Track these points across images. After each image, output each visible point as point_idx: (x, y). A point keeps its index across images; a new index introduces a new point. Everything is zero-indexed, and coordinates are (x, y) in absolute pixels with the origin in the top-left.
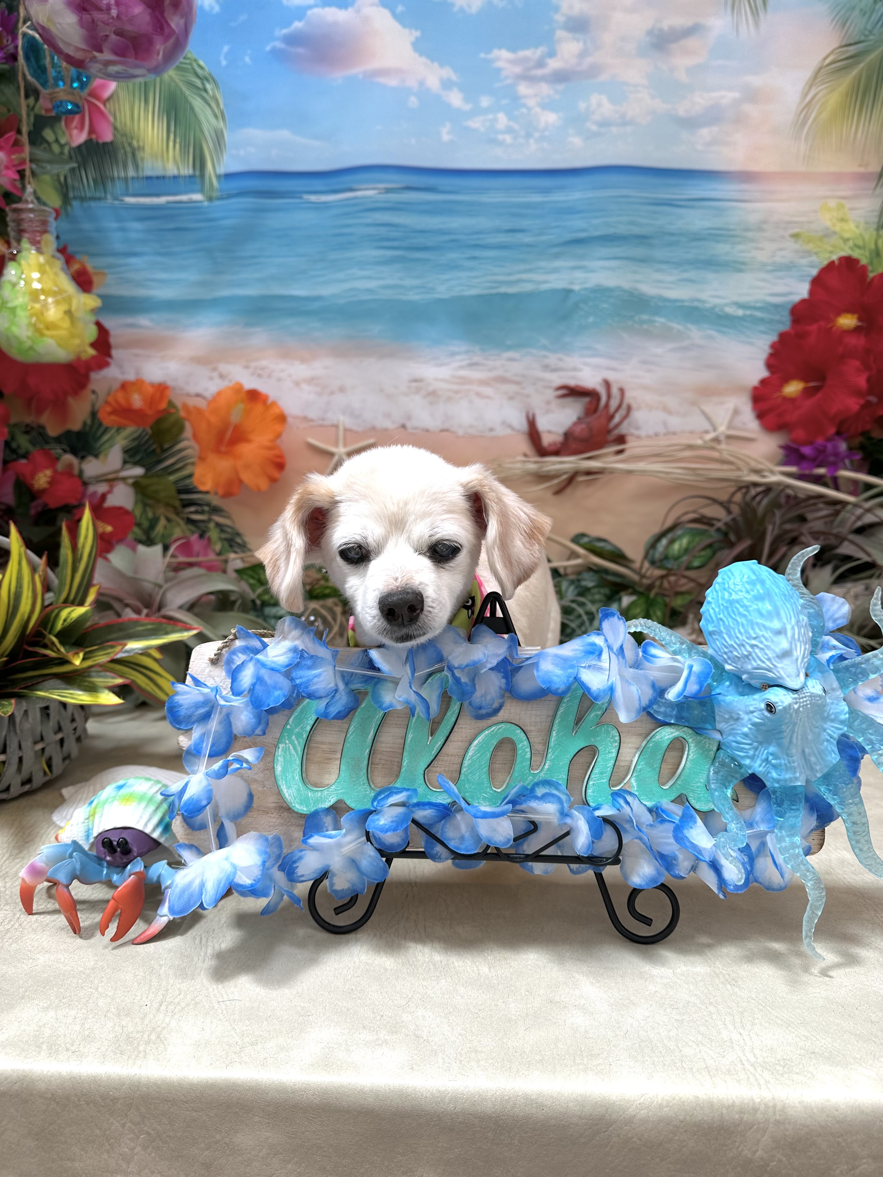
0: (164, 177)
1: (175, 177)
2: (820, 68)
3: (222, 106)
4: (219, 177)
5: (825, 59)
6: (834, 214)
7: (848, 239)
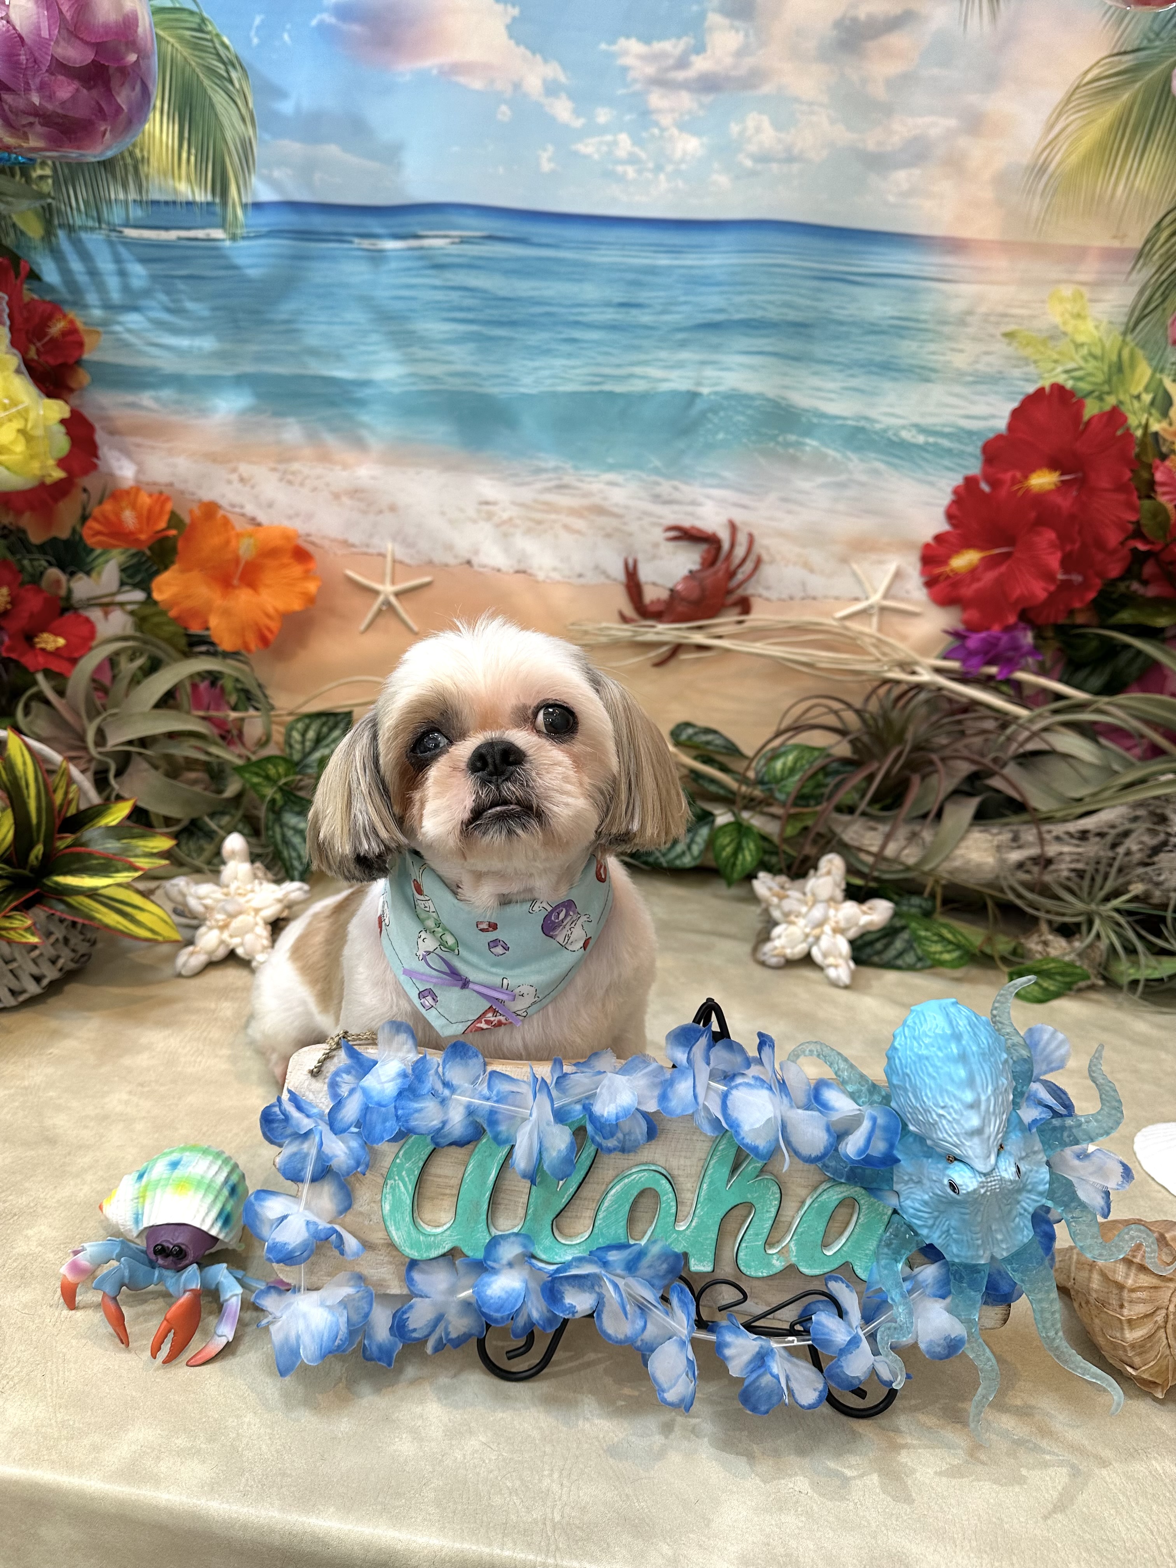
0: (174, 203)
1: (189, 203)
2: (1077, 87)
3: (251, 105)
4: (244, 206)
5: (1086, 73)
6: (1069, 306)
7: (1082, 345)
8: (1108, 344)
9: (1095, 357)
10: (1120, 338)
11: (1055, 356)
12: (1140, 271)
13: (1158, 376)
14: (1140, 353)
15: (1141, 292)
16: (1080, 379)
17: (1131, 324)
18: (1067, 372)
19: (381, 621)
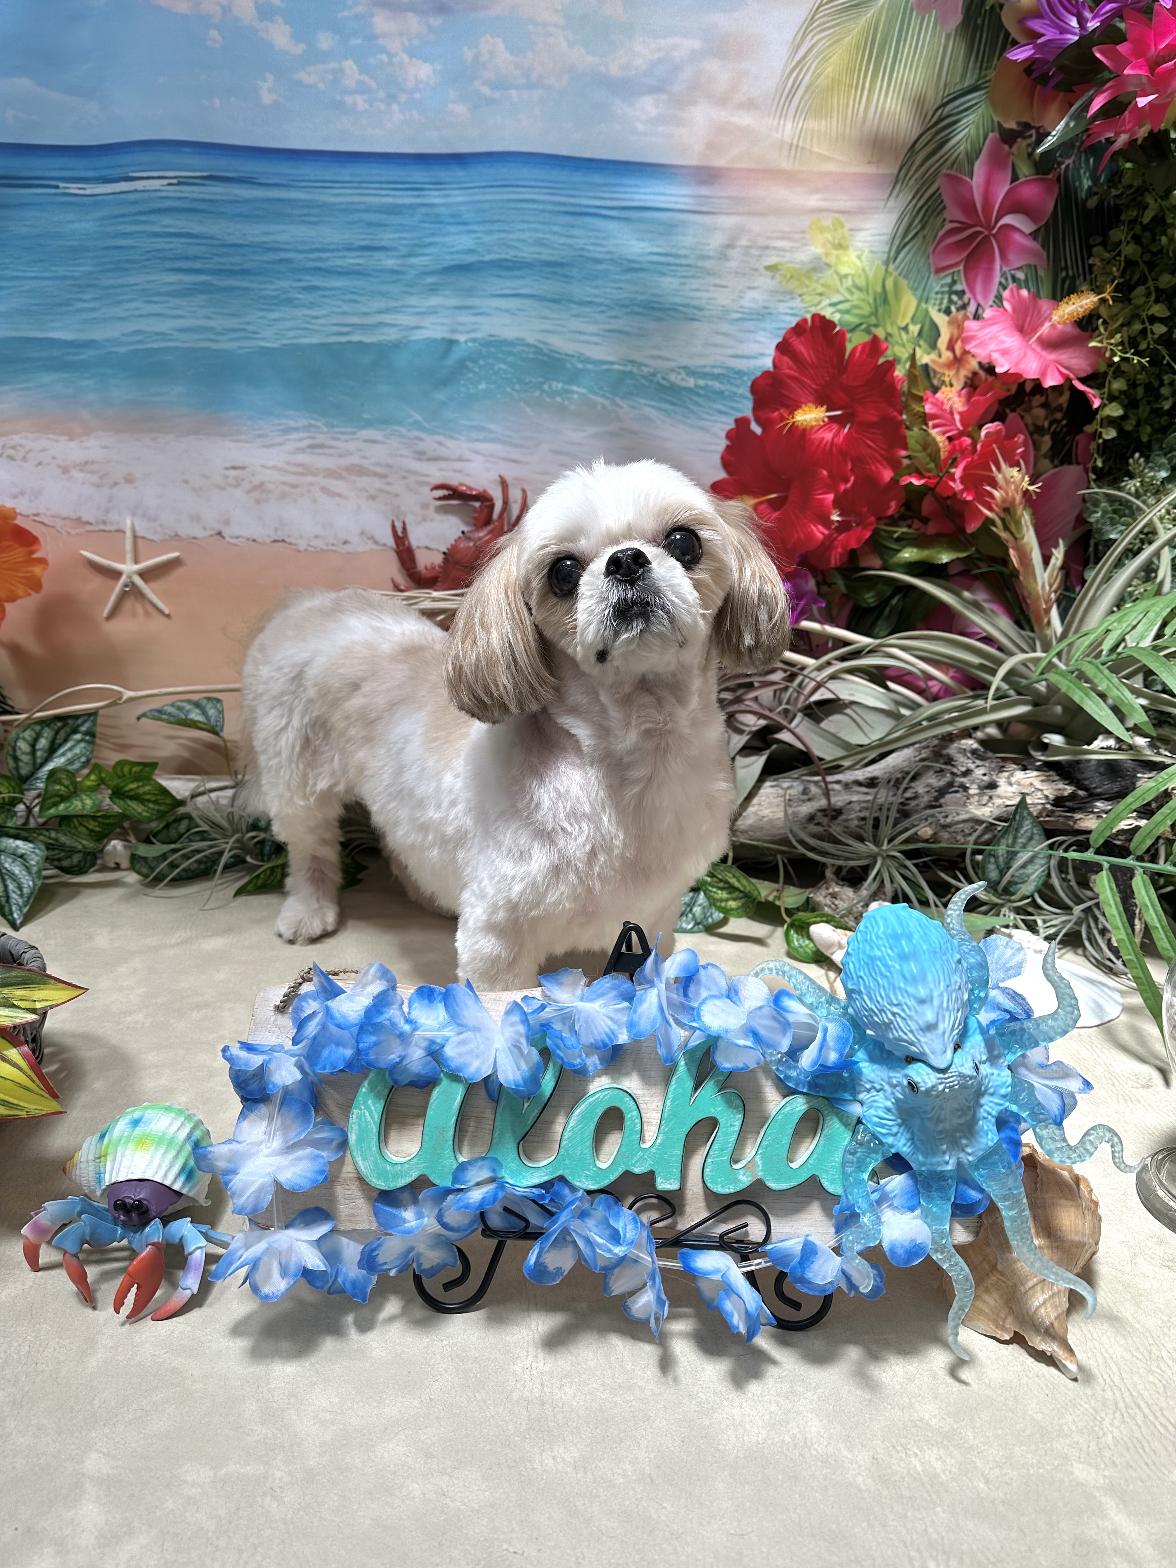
2: (821, 4)
6: (829, 236)
7: (846, 276)
8: (871, 275)
9: (859, 289)
10: (884, 268)
11: (820, 289)
12: (897, 196)
13: (924, 305)
14: (904, 282)
15: (900, 219)
16: (847, 312)
17: (892, 253)
18: (833, 305)
19: (128, 604)
